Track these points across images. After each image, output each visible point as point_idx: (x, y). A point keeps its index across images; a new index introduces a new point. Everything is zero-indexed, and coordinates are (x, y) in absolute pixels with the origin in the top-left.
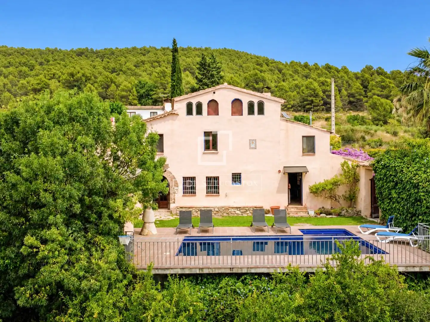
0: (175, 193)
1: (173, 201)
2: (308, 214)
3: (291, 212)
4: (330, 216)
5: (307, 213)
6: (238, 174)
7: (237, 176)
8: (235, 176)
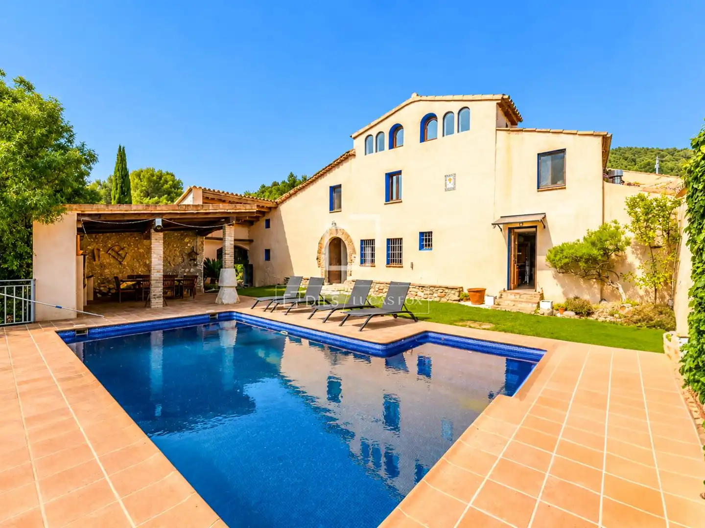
1: (350, 273)
6: (429, 233)
7: (429, 236)
8: (426, 236)
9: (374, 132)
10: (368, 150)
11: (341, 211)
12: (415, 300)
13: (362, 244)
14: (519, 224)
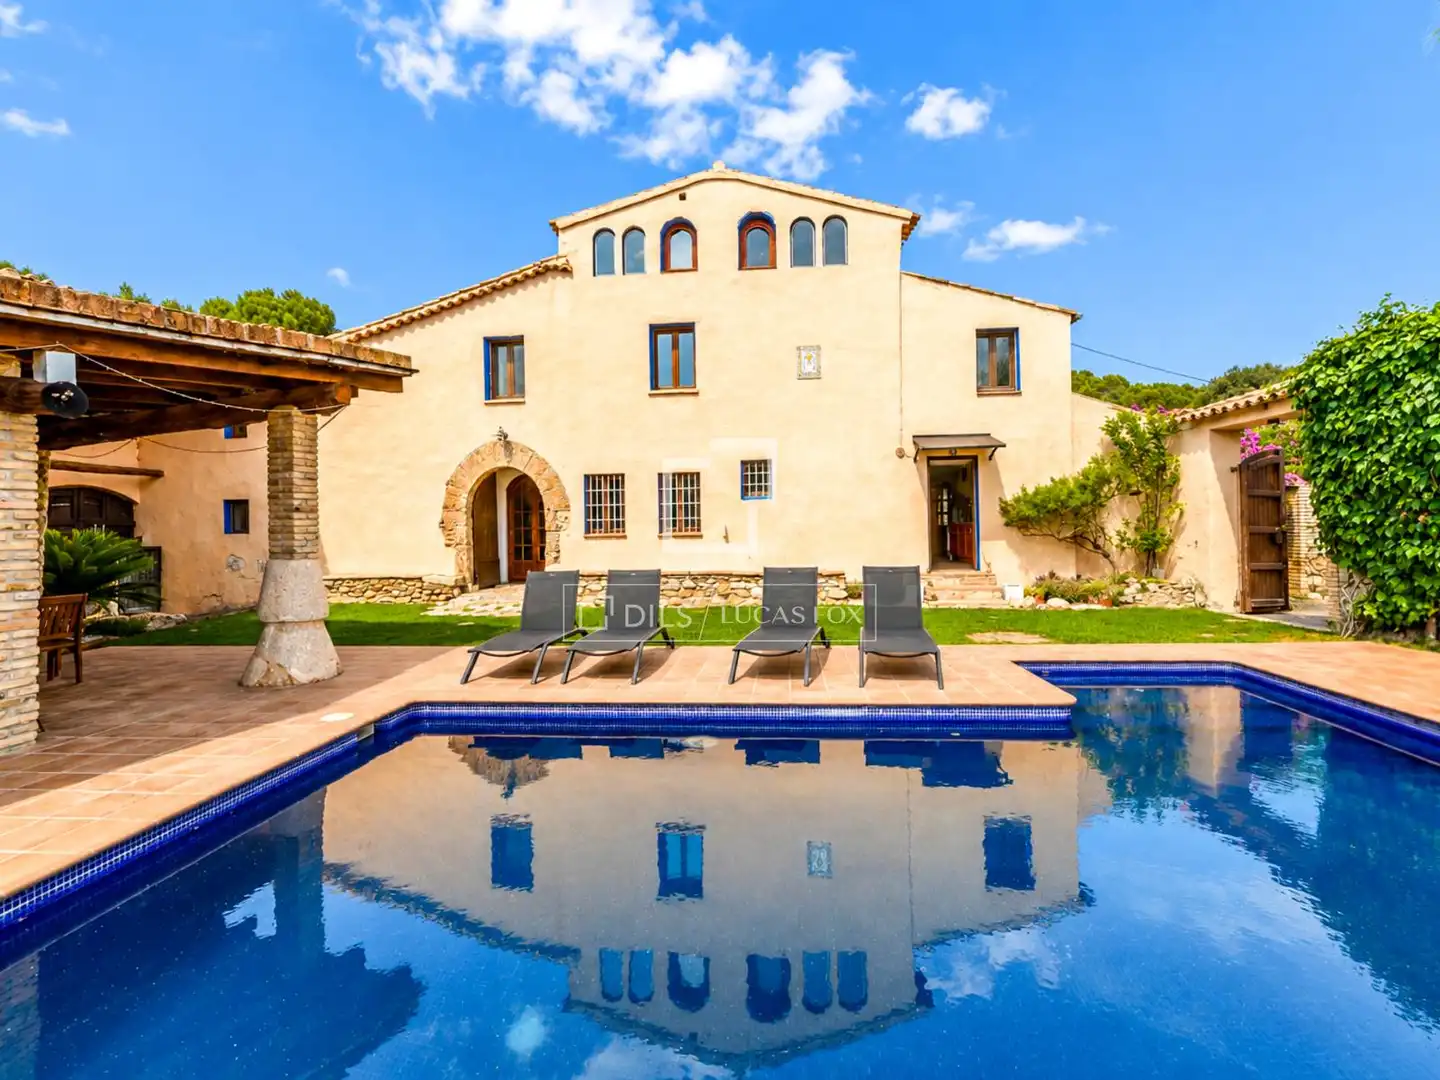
0: (558, 529)
1: (554, 555)
2: (1003, 597)
3: (943, 589)
4: (1083, 606)
5: (998, 594)
6: (760, 462)
7: (760, 470)
8: (753, 470)
9: (618, 224)
10: (602, 264)
11: (524, 403)
12: (731, 609)
13: (587, 486)
14: (947, 451)
